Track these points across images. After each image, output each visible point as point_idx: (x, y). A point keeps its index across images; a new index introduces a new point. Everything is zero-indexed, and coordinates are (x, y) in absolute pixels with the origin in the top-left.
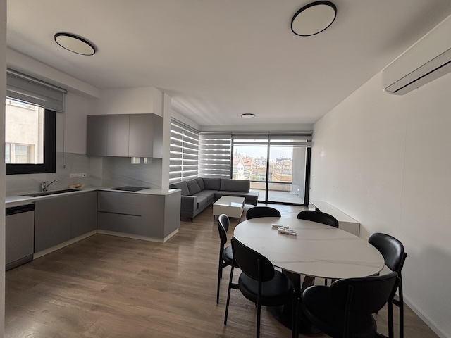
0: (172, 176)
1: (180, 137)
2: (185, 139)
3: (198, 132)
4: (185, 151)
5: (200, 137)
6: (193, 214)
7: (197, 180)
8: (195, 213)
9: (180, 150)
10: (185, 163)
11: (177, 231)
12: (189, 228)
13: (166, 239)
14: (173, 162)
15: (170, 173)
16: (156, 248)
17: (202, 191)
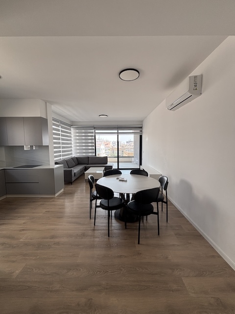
0: (56, 157)
1: (58, 130)
2: (62, 131)
3: (71, 126)
4: (63, 140)
5: (72, 129)
6: (72, 179)
7: (73, 159)
8: (73, 179)
9: (59, 139)
10: (63, 147)
11: (62, 190)
12: (70, 188)
13: (56, 195)
14: (55, 148)
15: (55, 154)
16: (51, 200)
17: (76, 165)
